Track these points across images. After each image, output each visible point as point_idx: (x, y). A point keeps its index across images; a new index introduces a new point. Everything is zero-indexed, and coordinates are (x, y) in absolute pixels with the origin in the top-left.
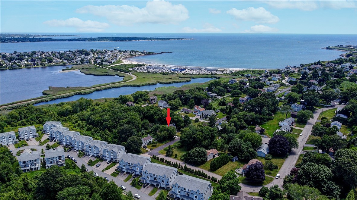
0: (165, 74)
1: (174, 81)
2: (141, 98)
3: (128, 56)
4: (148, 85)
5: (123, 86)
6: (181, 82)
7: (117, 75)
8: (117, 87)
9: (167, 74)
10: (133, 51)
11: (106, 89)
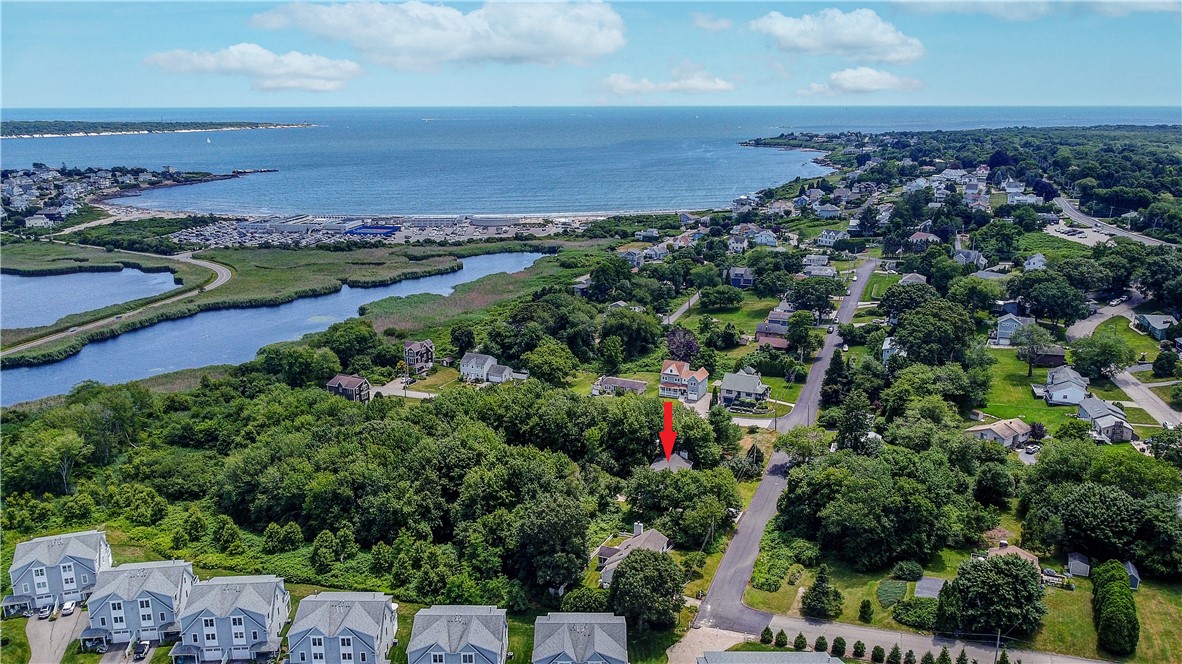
0: (343, 250)
1: (405, 271)
2: (361, 352)
3: (110, 191)
4: (310, 296)
5: (202, 311)
6: (430, 274)
7: (128, 265)
8: (182, 317)
9: (348, 246)
10: (124, 171)
11: (133, 329)
